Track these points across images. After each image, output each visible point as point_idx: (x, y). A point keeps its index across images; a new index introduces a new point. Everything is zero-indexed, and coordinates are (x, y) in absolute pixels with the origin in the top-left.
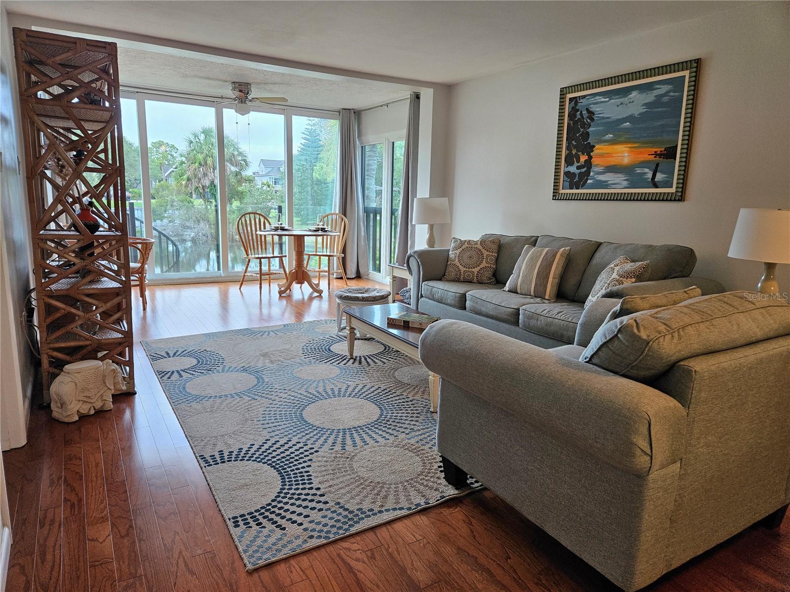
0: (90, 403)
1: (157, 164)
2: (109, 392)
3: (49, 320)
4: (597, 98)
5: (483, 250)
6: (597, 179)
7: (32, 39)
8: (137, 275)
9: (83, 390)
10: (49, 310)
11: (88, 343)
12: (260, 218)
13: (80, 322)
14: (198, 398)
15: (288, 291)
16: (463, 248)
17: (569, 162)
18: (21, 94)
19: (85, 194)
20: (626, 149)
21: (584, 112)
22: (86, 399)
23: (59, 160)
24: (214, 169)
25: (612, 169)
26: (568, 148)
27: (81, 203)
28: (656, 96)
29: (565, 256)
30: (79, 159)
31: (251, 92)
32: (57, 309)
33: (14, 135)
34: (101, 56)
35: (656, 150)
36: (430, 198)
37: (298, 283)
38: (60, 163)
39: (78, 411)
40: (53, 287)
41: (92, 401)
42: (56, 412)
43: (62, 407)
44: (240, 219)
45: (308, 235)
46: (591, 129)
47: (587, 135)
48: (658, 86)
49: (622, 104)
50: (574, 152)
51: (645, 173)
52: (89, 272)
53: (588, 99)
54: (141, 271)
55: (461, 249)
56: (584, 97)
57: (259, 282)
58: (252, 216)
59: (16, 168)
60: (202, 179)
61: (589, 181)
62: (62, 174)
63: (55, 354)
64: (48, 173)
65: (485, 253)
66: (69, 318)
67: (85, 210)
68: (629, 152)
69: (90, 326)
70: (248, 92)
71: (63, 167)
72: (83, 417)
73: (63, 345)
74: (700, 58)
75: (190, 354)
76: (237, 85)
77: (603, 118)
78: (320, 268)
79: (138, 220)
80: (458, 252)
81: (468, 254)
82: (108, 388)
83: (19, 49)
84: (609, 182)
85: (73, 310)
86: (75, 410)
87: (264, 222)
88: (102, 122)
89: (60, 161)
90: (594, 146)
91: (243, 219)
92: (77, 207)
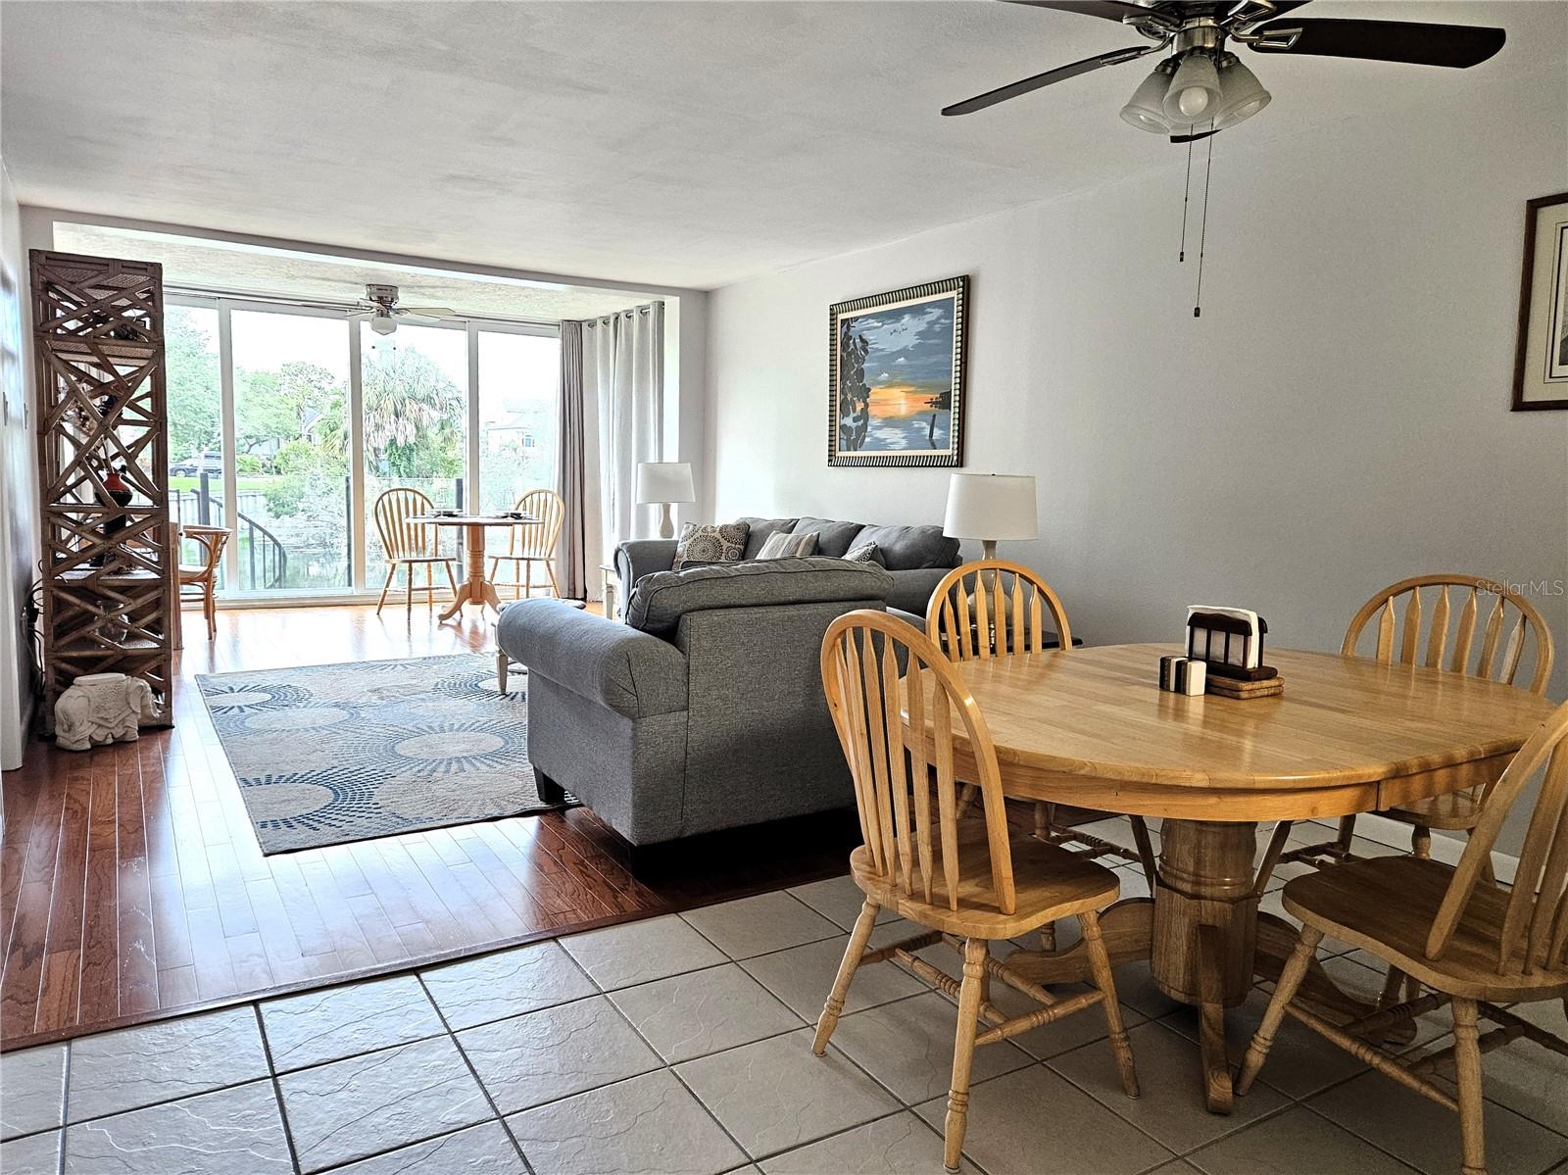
0: (108, 728)
1: (290, 407)
2: (133, 716)
3: (58, 620)
4: (870, 321)
5: (722, 540)
6: (876, 436)
7: (52, 263)
8: (200, 584)
9: (98, 709)
10: (57, 605)
11: (109, 652)
12: (415, 499)
13: (99, 624)
14: (257, 732)
15: (457, 615)
16: (695, 537)
17: (845, 413)
18: (36, 329)
19: (114, 457)
20: (903, 394)
21: (858, 341)
22: (101, 722)
23: (81, 410)
24: (397, 417)
25: (890, 422)
26: (842, 391)
27: (108, 467)
28: (928, 323)
29: (812, 544)
30: (109, 407)
31: (398, 298)
32: (71, 605)
33: (22, 375)
34: (142, 279)
35: (932, 396)
36: (680, 462)
37: (474, 603)
38: (83, 413)
39: (90, 736)
40: (67, 576)
41: (110, 725)
42: (64, 739)
43: (70, 730)
44: (381, 498)
45: (491, 525)
46: (866, 365)
47: (861, 373)
48: (929, 310)
49: (895, 331)
50: (849, 397)
51: (923, 428)
52: (115, 557)
53: (861, 322)
54: (207, 579)
55: (692, 539)
56: (856, 319)
57: (406, 606)
58: (401, 494)
59: (21, 421)
60: (372, 435)
61: (867, 440)
62: (84, 429)
63: (64, 666)
64: (69, 427)
65: (725, 544)
66: (88, 618)
67: (113, 475)
68: (907, 398)
69: (113, 631)
70: (392, 299)
71: (86, 419)
72: (97, 748)
73: (74, 654)
74: (967, 276)
75: (264, 690)
76: (374, 289)
77: (877, 350)
78: (518, 581)
79: (213, 501)
80: (687, 543)
81: (701, 546)
82: (133, 712)
83: (36, 275)
84: (888, 441)
85: (91, 608)
86: (88, 733)
87: (423, 504)
88: (145, 359)
89: (83, 411)
90: (869, 390)
91: (386, 498)
92: (104, 473)
